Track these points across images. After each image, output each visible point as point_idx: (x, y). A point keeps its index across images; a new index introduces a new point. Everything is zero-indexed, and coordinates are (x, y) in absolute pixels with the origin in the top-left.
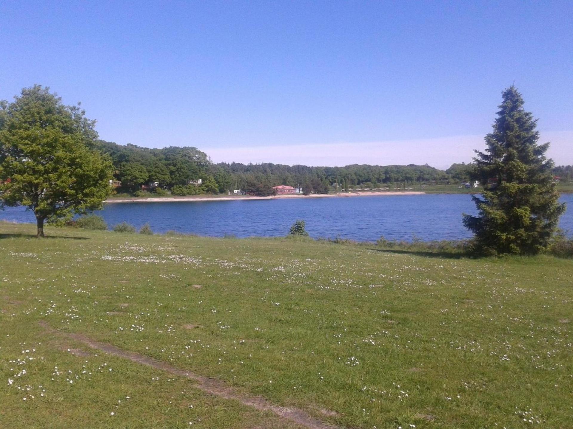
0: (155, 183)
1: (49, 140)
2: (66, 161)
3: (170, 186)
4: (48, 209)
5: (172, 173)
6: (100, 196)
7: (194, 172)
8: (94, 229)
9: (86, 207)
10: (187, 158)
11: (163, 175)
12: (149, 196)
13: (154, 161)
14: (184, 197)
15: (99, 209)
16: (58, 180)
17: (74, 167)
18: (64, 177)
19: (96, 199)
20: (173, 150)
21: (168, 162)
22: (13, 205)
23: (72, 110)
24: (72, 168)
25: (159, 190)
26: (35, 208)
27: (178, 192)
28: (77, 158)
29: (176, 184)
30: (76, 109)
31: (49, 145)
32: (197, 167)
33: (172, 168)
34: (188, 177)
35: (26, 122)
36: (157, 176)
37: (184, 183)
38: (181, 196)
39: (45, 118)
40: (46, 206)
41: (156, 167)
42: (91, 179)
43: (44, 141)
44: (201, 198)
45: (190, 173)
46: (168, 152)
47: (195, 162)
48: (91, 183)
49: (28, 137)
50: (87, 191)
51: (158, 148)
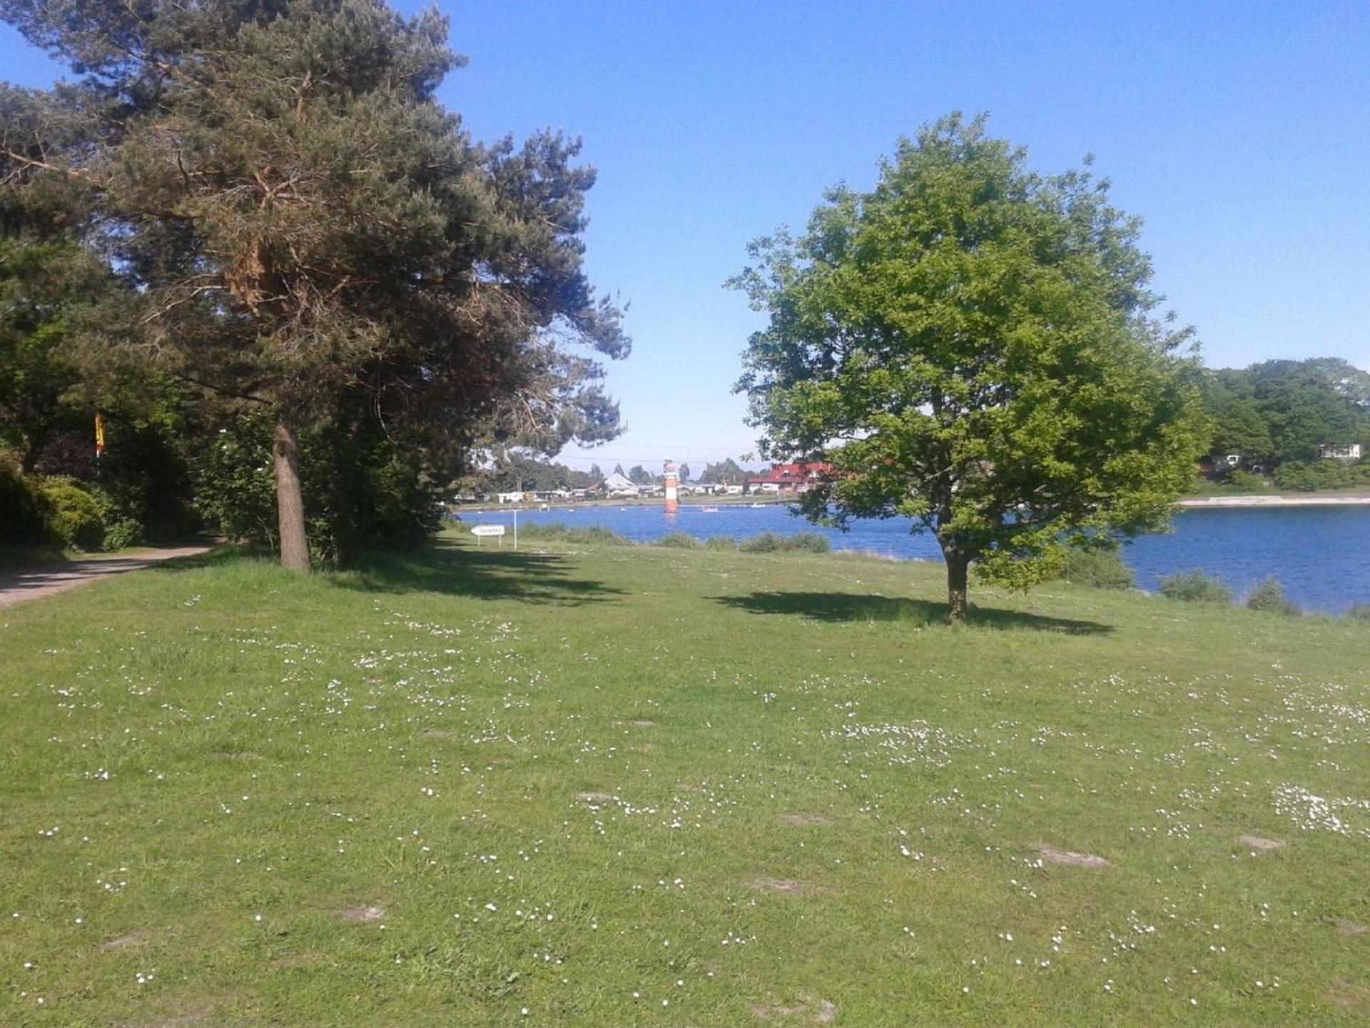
0: (1229, 457)
1: (987, 284)
2: (1045, 358)
3: (1270, 465)
4: (983, 527)
5: (1275, 429)
6: (1163, 485)
7: (1339, 424)
8: (1098, 585)
9: (1113, 523)
10: (1316, 388)
11: (1251, 435)
12: (1214, 492)
13: (1227, 399)
14: (1311, 494)
15: (1156, 530)
16: (1019, 427)
17: (1072, 379)
18: (1039, 416)
19: (1146, 495)
20: (1278, 369)
21: (1265, 402)
22: (873, 514)
23: (1061, 186)
24: (1065, 382)
25: (1241, 475)
26: (939, 524)
27: (1294, 482)
28: (1084, 346)
29: (1286, 458)
30: (1078, 177)
31: (989, 304)
32: (1345, 412)
33: (1276, 417)
34: (1321, 439)
35: (913, 234)
36: (1234, 440)
37: (1310, 456)
38: (1300, 490)
39: (972, 216)
40: (975, 519)
41: (1230, 417)
42: (1132, 422)
43: (973, 288)
44: (1361, 497)
45: (1326, 429)
46: (1263, 375)
47: (1340, 399)
48: (1133, 434)
49: (918, 284)
50: (1115, 464)
51: (1235, 368)
